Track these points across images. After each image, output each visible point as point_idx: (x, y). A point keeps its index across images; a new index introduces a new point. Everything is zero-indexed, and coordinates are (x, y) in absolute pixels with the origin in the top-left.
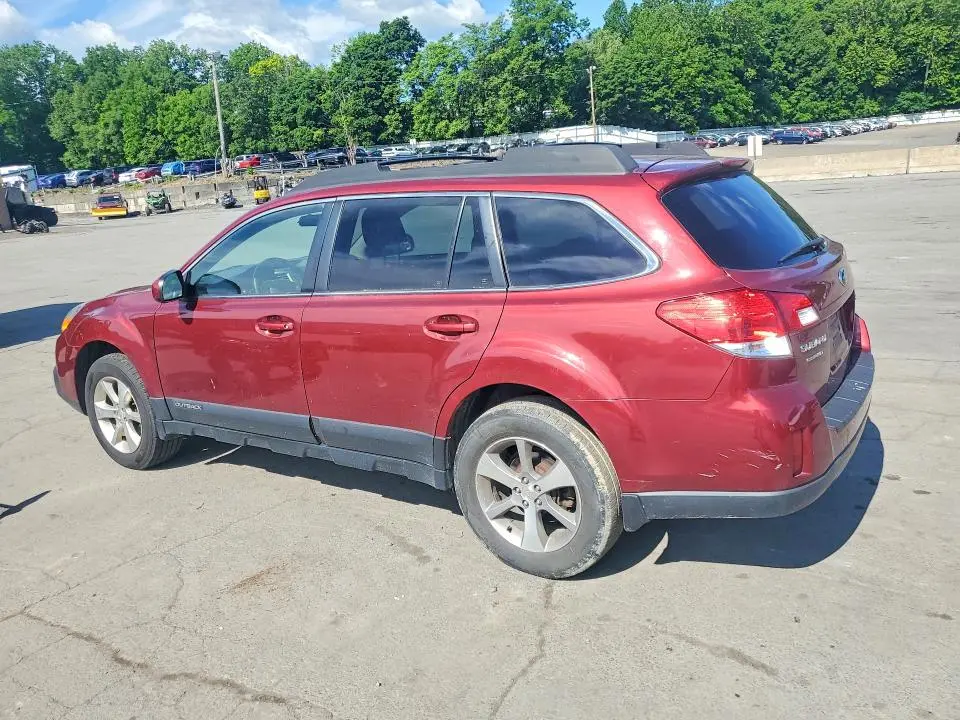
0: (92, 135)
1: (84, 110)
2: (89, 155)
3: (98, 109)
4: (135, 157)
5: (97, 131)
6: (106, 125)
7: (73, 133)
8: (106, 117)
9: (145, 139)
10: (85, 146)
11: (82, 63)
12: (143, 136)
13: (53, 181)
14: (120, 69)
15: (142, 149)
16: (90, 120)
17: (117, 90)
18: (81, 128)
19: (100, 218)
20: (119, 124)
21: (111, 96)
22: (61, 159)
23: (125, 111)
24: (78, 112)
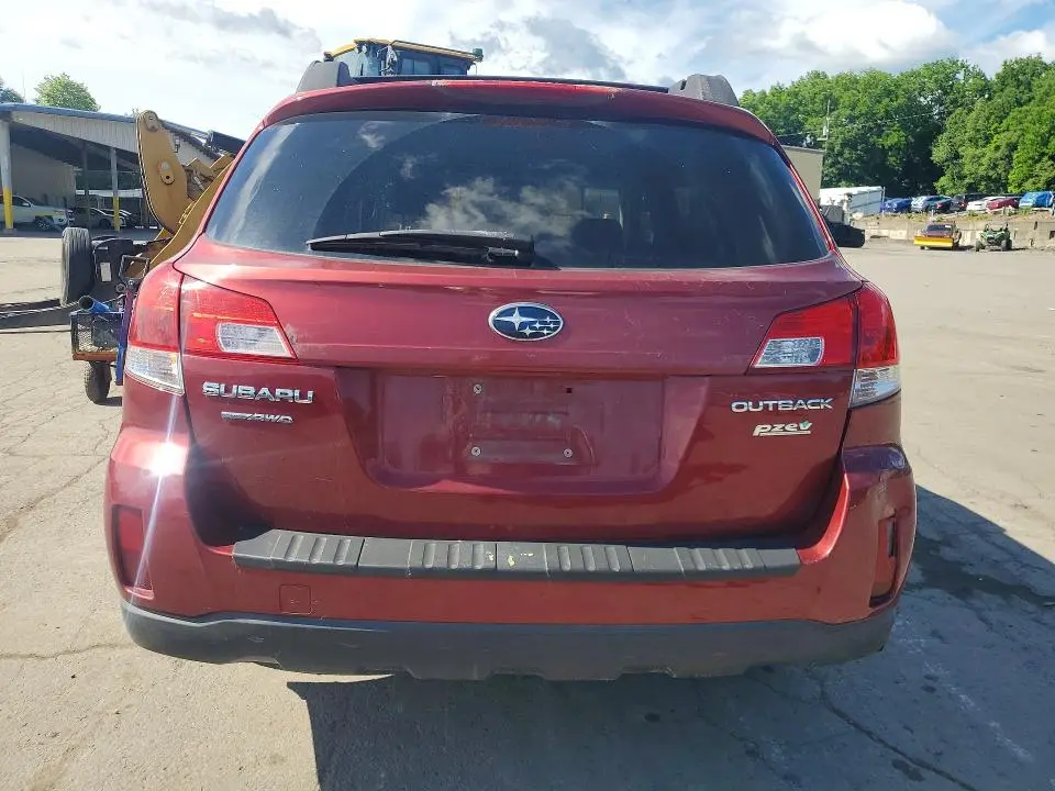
0: (977, 159)
1: (978, 130)
2: (967, 181)
3: (995, 130)
4: (1020, 186)
5: (984, 155)
6: (997, 148)
7: (957, 156)
8: (1001, 139)
9: (1038, 165)
10: (966, 172)
11: (994, 78)
12: (1039, 160)
13: (899, 204)
14: (1036, 82)
15: (1031, 176)
16: (981, 143)
17: (1025, 108)
18: (968, 152)
19: (923, 248)
20: (1013, 147)
21: (1015, 114)
22: (935, 184)
23: (1024, 132)
24: (971, 133)
